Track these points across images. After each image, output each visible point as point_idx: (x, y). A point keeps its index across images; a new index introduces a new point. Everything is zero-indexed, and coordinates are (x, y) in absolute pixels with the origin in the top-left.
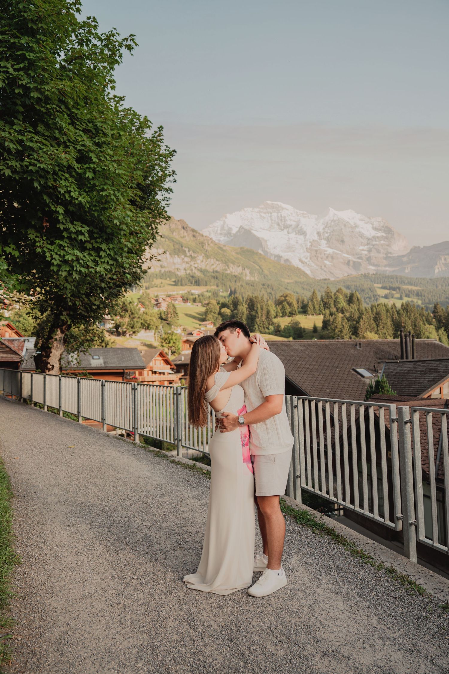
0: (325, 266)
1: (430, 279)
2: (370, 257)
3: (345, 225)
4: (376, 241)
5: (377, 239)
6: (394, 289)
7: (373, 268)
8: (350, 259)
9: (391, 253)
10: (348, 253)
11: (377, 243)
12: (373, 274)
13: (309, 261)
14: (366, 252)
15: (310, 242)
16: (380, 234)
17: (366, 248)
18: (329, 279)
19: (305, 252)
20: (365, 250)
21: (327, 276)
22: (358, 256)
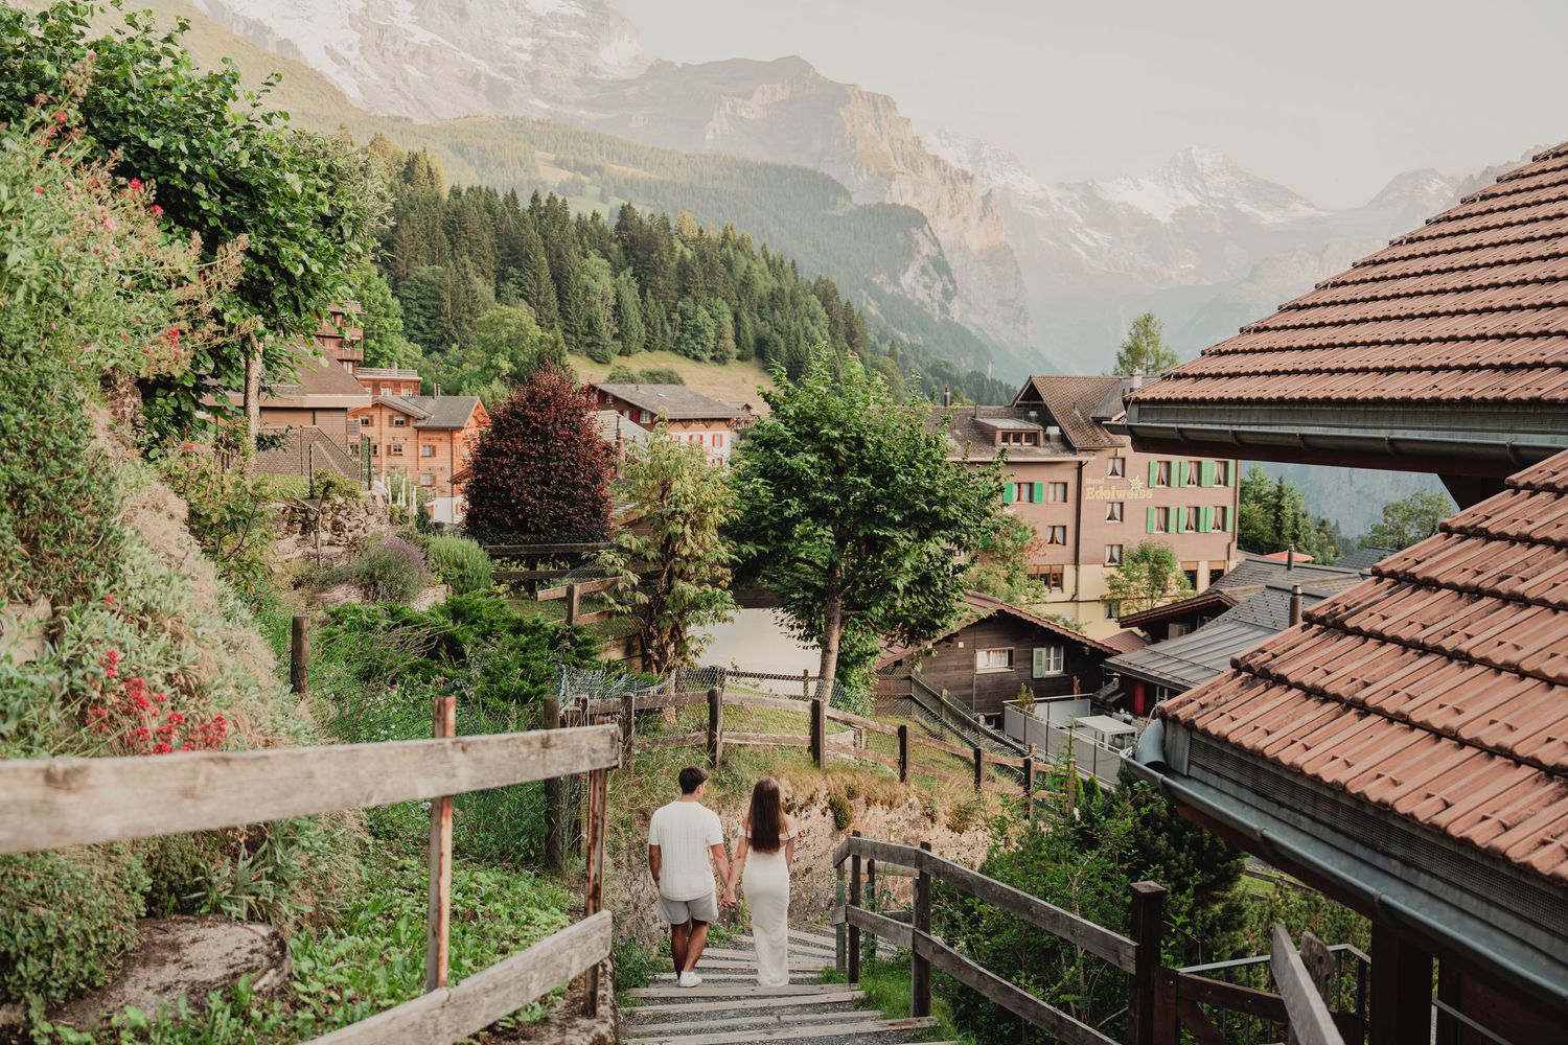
0: (405, 80)
1: (687, 157)
2: (537, 73)
4: (557, 28)
5: (560, 24)
6: (587, 171)
7: (545, 106)
8: (482, 69)
9: (596, 70)
10: (475, 52)
11: (562, 34)
12: (539, 122)
13: (357, 59)
14: (527, 57)
16: (572, 9)
17: (527, 43)
18: (406, 119)
19: (343, 27)
20: (526, 51)
21: (406, 108)
22: (505, 65)
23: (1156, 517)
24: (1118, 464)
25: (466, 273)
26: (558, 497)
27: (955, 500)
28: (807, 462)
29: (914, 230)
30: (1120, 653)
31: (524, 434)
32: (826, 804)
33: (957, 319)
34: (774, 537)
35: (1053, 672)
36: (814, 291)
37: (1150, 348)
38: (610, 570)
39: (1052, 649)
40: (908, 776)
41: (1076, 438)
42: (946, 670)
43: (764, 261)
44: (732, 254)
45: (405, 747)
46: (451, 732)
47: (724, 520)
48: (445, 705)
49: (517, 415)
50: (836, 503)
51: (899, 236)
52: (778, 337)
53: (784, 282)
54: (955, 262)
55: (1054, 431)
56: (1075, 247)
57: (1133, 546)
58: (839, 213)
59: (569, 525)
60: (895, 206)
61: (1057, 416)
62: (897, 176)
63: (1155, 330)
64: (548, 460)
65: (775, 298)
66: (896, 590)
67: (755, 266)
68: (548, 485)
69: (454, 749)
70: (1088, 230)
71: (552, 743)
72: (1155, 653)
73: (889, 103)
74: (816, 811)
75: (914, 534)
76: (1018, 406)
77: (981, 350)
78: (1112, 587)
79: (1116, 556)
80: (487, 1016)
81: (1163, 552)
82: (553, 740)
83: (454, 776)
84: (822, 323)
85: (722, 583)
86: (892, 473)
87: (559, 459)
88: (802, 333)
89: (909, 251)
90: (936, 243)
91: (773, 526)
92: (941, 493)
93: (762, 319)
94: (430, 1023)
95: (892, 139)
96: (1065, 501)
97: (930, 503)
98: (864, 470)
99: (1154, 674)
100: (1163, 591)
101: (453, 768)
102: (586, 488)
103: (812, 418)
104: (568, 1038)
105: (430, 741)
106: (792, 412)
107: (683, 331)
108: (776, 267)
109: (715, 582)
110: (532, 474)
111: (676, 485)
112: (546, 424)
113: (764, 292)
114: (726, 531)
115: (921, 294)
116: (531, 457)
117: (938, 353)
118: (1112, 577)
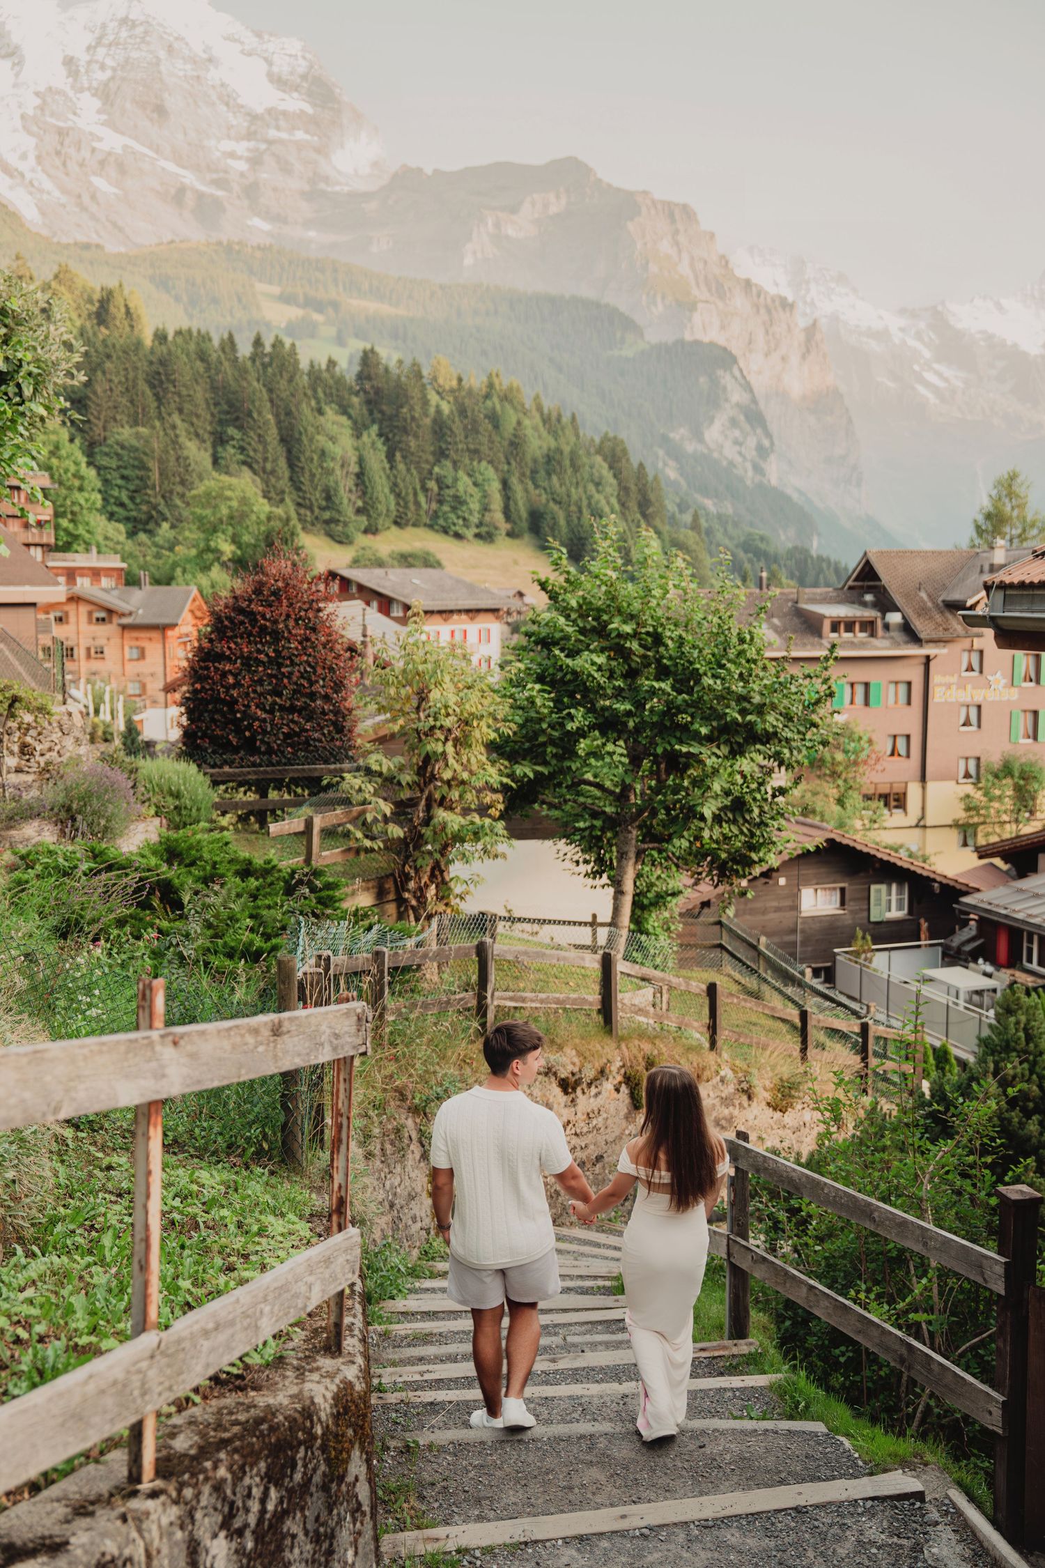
0: (93, 197)
1: (442, 287)
2: (255, 186)
3: (170, 49)
4: (278, 128)
5: (282, 123)
6: (319, 307)
7: (266, 226)
8: (187, 181)
9: (326, 179)
10: (178, 160)
11: (284, 135)
12: (259, 247)
13: (33, 170)
14: (242, 166)
15: (37, 94)
16: (295, 103)
17: (242, 148)
18: (98, 246)
19: (15, 130)
20: (240, 158)
21: (97, 233)
22: (215, 176)
23: (1022, 723)
24: (975, 659)
25: (177, 436)
26: (292, 709)
27: (774, 707)
28: (593, 663)
29: (720, 372)
30: (978, 890)
31: (250, 634)
32: (619, 1078)
33: (774, 482)
34: (554, 756)
35: (895, 914)
36: (599, 451)
37: (1015, 513)
38: (357, 798)
39: (894, 887)
40: (719, 1043)
41: (922, 627)
42: (764, 912)
43: (537, 416)
44: (498, 407)
45: (103, 1044)
46: (159, 1023)
47: (493, 735)
48: (151, 989)
49: (241, 611)
50: (629, 714)
51: (702, 380)
52: (555, 508)
53: (562, 440)
54: (771, 411)
55: (895, 618)
56: (921, 389)
57: (994, 759)
58: (628, 352)
59: (307, 743)
60: (697, 343)
61: (898, 600)
62: (700, 305)
63: (1021, 491)
64: (280, 665)
65: (551, 461)
66: (703, 818)
67: (527, 422)
68: (280, 695)
69: (163, 1044)
70: (936, 366)
71: (284, 1029)
72: (1021, 891)
73: (688, 213)
74: (608, 1086)
75: (725, 750)
76: (851, 588)
77: (803, 519)
78: (968, 809)
79: (972, 771)
80: (208, 1365)
81: (1032, 765)
82: (286, 1026)
83: (164, 1076)
84: (609, 490)
85: (492, 811)
86: (696, 676)
87: (293, 664)
88: (585, 503)
89: (714, 398)
90: (748, 387)
91: (552, 741)
92: (757, 699)
93: (537, 486)
94: (136, 1381)
95: (692, 258)
96: (909, 703)
97: (743, 712)
98: (663, 673)
99: (1020, 916)
100: (1032, 813)
101: (163, 1067)
102: (327, 698)
103: (599, 610)
104: (308, 1386)
105: (133, 1035)
106: (574, 603)
107: (440, 502)
108: (551, 423)
109: (483, 810)
110: (260, 682)
111: (435, 695)
112: (276, 622)
113: (538, 454)
114: (497, 749)
115: (730, 452)
116: (259, 662)
117: (751, 524)
118: (968, 796)
